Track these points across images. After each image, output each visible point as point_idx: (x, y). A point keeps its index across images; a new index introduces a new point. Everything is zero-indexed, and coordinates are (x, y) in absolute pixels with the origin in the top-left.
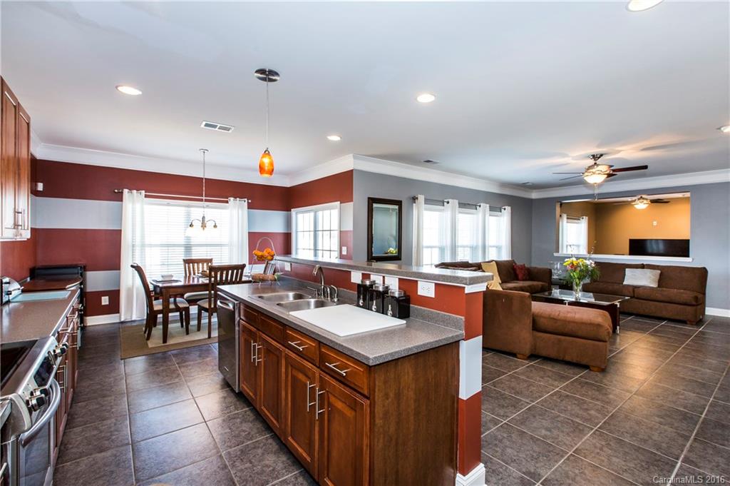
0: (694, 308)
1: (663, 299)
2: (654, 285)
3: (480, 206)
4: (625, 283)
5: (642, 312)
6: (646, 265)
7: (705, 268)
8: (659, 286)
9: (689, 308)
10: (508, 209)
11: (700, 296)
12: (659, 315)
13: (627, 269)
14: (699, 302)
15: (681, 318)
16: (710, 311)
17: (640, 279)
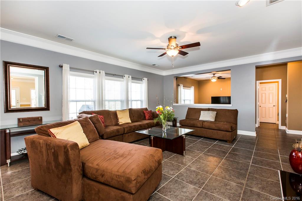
0: (231, 133)
1: (216, 128)
2: (213, 120)
3: (125, 76)
4: (200, 119)
5: (207, 136)
6: (211, 109)
7: (237, 110)
8: (215, 121)
9: (228, 133)
10: (146, 79)
11: (234, 126)
12: (214, 137)
13: (201, 111)
14: (234, 129)
15: (225, 139)
16: (240, 132)
17: (207, 117)
